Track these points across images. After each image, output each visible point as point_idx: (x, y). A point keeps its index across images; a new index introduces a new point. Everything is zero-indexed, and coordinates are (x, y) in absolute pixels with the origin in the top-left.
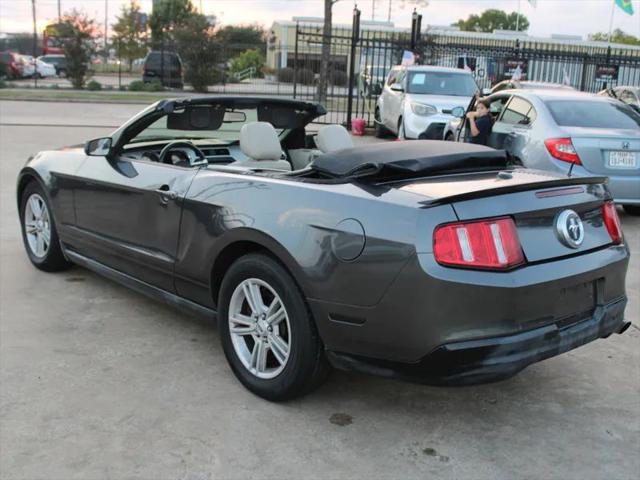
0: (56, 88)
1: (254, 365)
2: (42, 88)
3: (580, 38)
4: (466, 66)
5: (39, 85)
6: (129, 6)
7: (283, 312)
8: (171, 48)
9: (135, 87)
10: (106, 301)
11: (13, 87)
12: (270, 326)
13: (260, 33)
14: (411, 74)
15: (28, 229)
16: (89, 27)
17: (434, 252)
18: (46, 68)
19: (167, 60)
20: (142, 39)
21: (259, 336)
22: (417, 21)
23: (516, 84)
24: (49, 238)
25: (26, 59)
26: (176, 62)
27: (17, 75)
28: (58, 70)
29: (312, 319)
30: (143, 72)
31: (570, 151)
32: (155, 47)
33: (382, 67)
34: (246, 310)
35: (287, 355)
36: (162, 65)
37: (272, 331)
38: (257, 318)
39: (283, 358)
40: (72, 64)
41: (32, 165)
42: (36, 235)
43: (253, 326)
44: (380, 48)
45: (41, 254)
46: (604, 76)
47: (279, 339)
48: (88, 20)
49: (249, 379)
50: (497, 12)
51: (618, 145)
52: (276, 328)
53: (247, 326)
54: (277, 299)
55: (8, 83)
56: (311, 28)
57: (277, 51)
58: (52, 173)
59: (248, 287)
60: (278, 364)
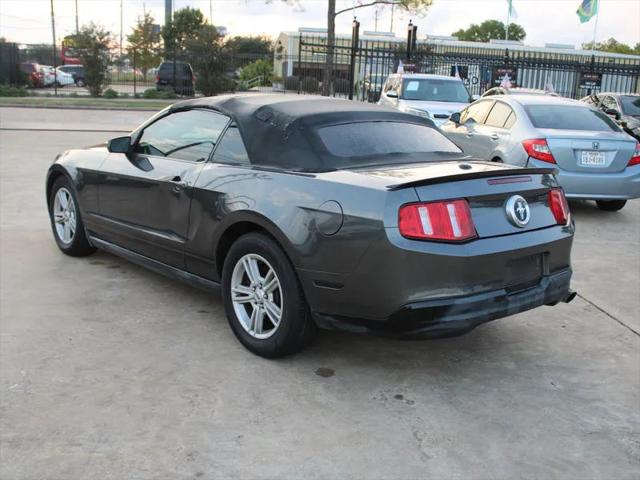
0: (75, 96)
1: (253, 329)
2: (62, 96)
3: (573, 48)
4: (457, 74)
5: (58, 93)
6: (143, 19)
7: (276, 282)
8: (183, 57)
9: (149, 95)
10: (125, 280)
11: (34, 95)
12: (266, 294)
13: (268, 43)
14: (406, 81)
15: (56, 219)
16: (106, 38)
17: (399, 227)
18: (65, 77)
19: (179, 69)
20: (155, 50)
21: (256, 303)
22: (413, 32)
23: (504, 91)
24: (75, 226)
25: (46, 69)
26: (188, 71)
27: (38, 84)
28: (76, 79)
29: (300, 286)
30: (156, 81)
31: (545, 151)
32: (168, 57)
33: (379, 75)
34: (246, 282)
35: (279, 317)
36: (175, 73)
37: (267, 298)
38: (255, 287)
39: (277, 320)
40: (90, 73)
41: (60, 162)
42: (63, 224)
43: (252, 295)
44: (378, 57)
45: (68, 241)
46: (588, 83)
47: (274, 305)
48: (105, 32)
49: (248, 340)
50: (495, 22)
51: (589, 145)
52: (271, 295)
53: (247, 295)
54: (272, 270)
55: (29, 91)
56: (313, 38)
57: (283, 61)
58: (78, 169)
59: (247, 261)
60: (273, 326)
